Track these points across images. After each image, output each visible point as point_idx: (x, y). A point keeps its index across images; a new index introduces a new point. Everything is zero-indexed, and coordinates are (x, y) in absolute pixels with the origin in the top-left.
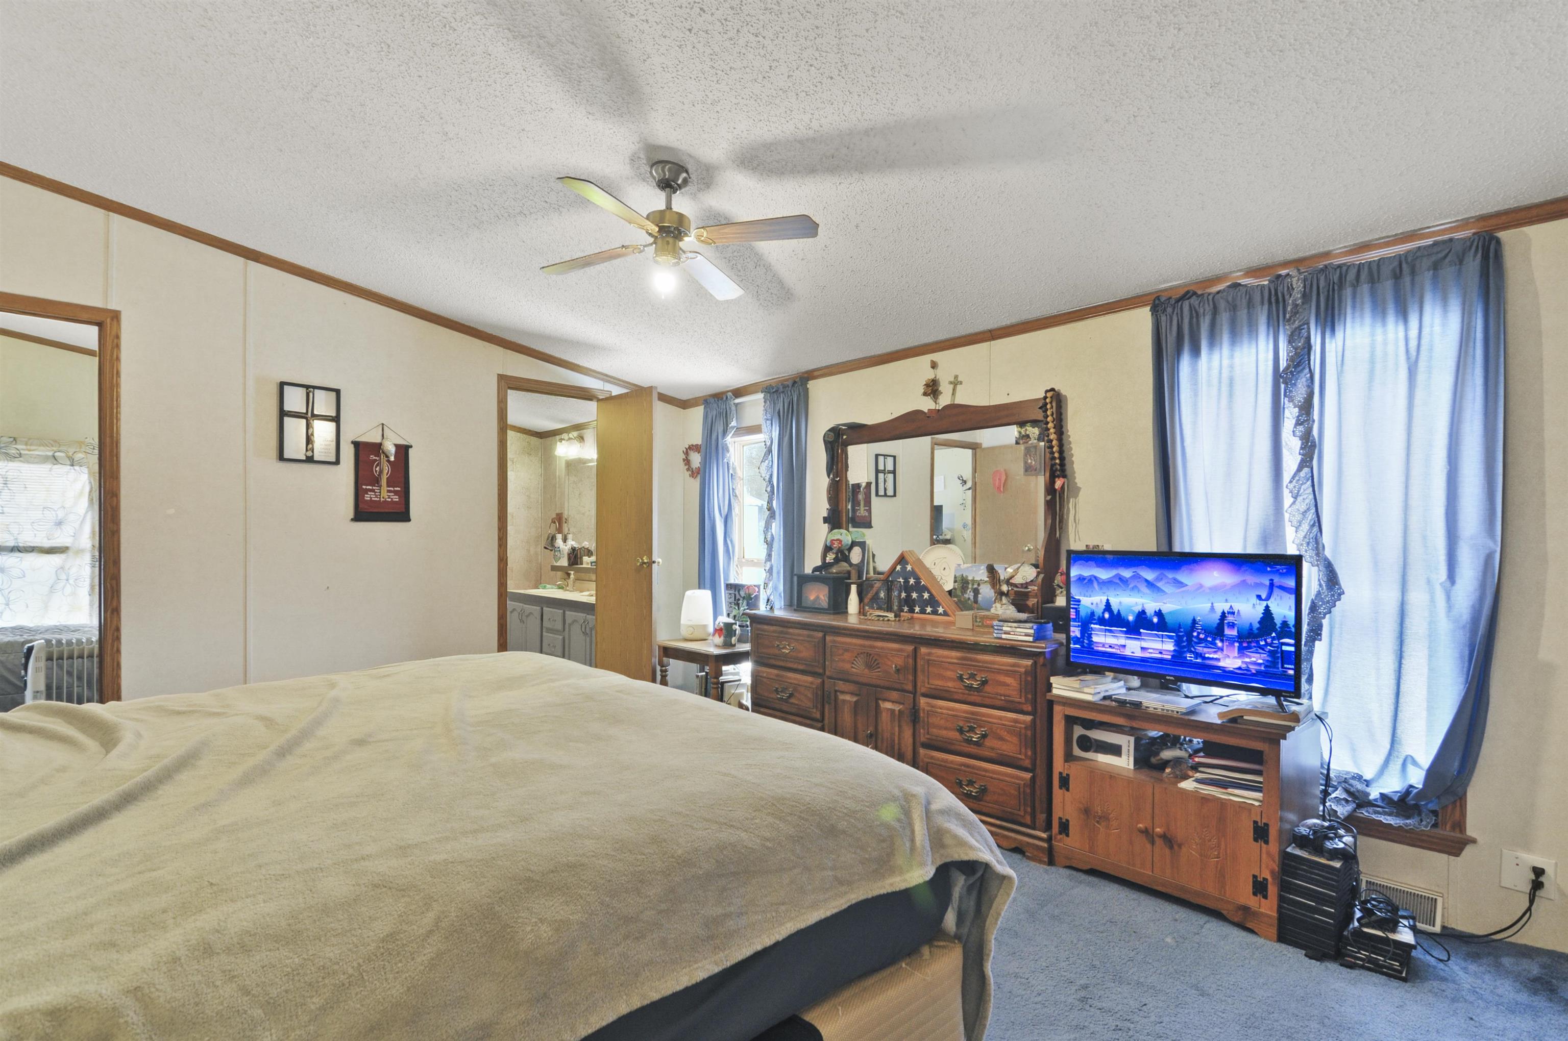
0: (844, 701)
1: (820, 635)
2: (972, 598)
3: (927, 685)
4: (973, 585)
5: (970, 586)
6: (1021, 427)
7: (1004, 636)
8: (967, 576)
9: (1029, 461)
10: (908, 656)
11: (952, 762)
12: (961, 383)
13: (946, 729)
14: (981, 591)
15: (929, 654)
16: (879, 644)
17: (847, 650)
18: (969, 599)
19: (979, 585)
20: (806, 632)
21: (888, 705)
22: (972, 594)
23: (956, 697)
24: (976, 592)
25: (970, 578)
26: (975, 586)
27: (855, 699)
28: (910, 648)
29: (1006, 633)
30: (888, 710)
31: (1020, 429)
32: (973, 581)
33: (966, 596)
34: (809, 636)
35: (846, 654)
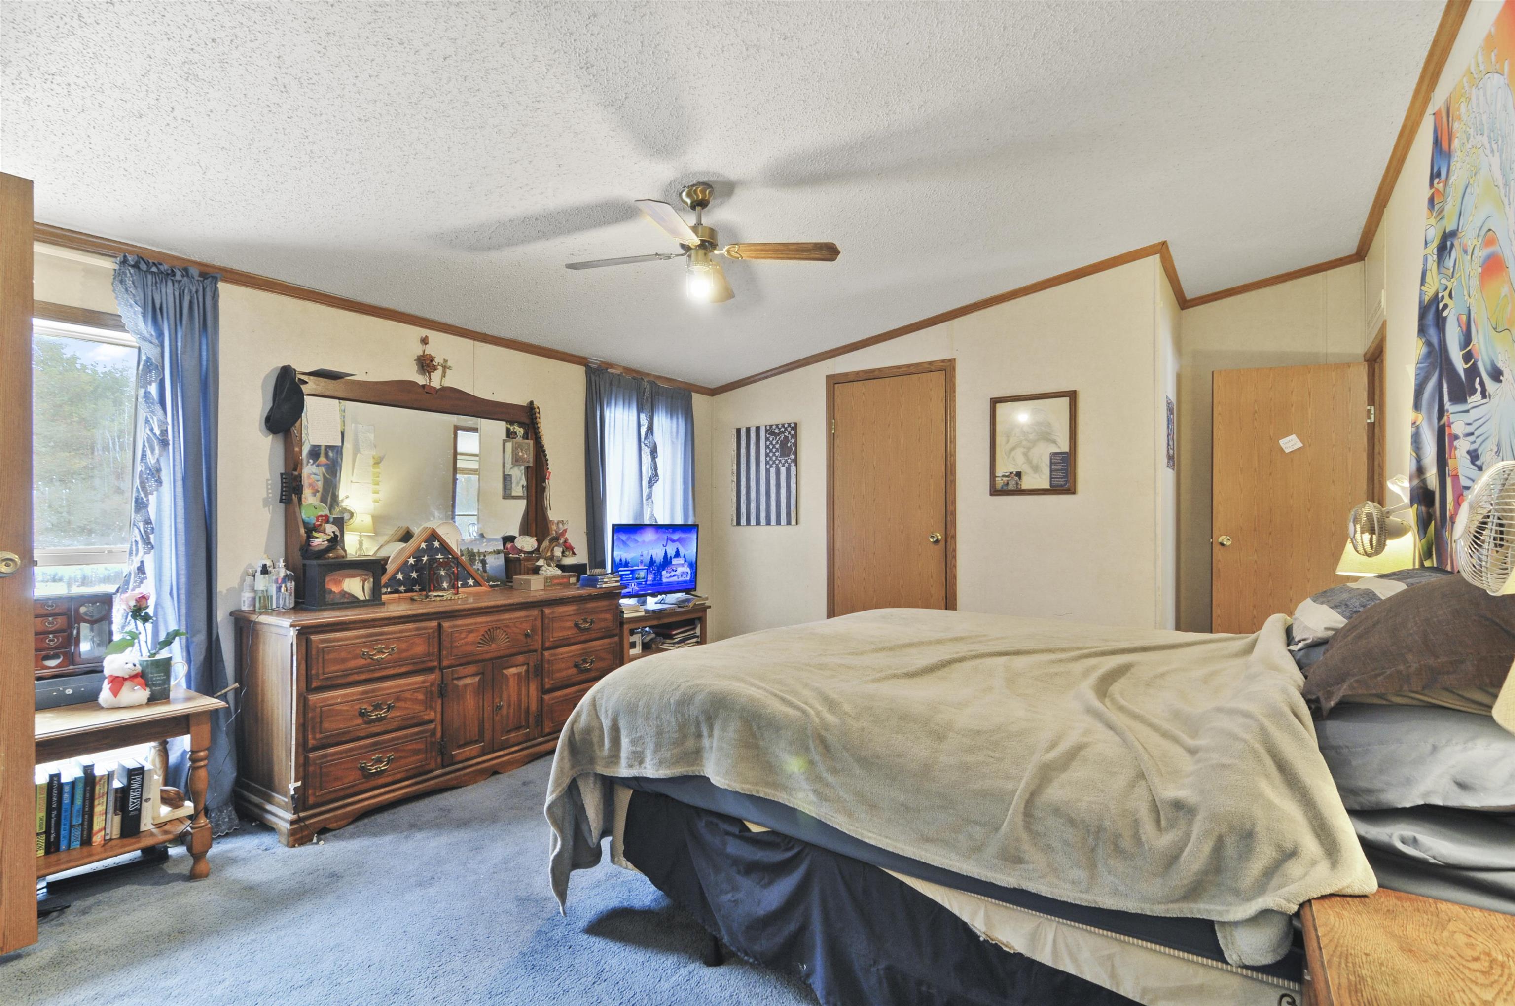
0: (466, 686)
1: (434, 624)
2: (481, 568)
3: (551, 639)
4: (479, 556)
5: (477, 558)
6: (510, 424)
7: (604, 586)
8: (472, 550)
9: (520, 454)
10: (535, 620)
11: (570, 694)
12: (449, 368)
13: (566, 669)
14: (487, 561)
15: (553, 613)
16: (507, 616)
17: (470, 632)
18: (478, 569)
19: (485, 556)
20: (411, 626)
21: (513, 670)
22: (480, 565)
23: (572, 641)
24: (484, 562)
25: (476, 551)
26: (482, 557)
27: (477, 679)
28: (535, 612)
29: (606, 583)
30: (515, 674)
31: (509, 426)
32: (479, 553)
33: (475, 567)
34: (418, 629)
35: (472, 635)
